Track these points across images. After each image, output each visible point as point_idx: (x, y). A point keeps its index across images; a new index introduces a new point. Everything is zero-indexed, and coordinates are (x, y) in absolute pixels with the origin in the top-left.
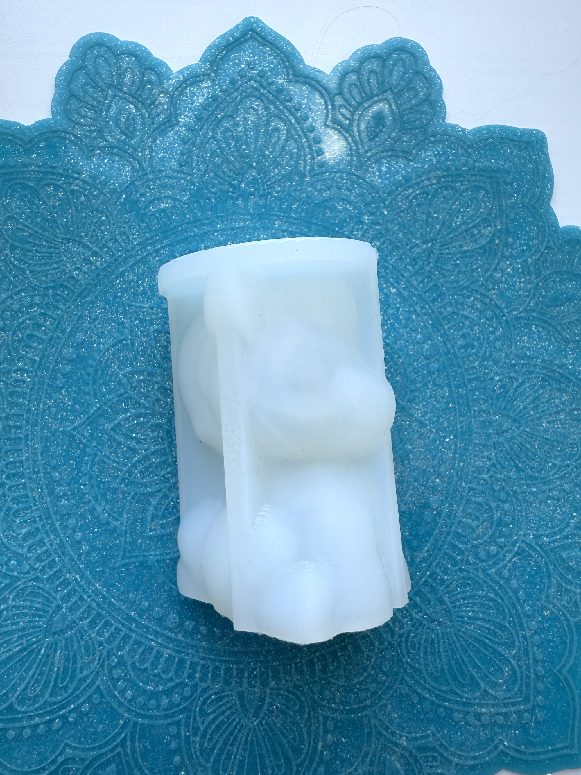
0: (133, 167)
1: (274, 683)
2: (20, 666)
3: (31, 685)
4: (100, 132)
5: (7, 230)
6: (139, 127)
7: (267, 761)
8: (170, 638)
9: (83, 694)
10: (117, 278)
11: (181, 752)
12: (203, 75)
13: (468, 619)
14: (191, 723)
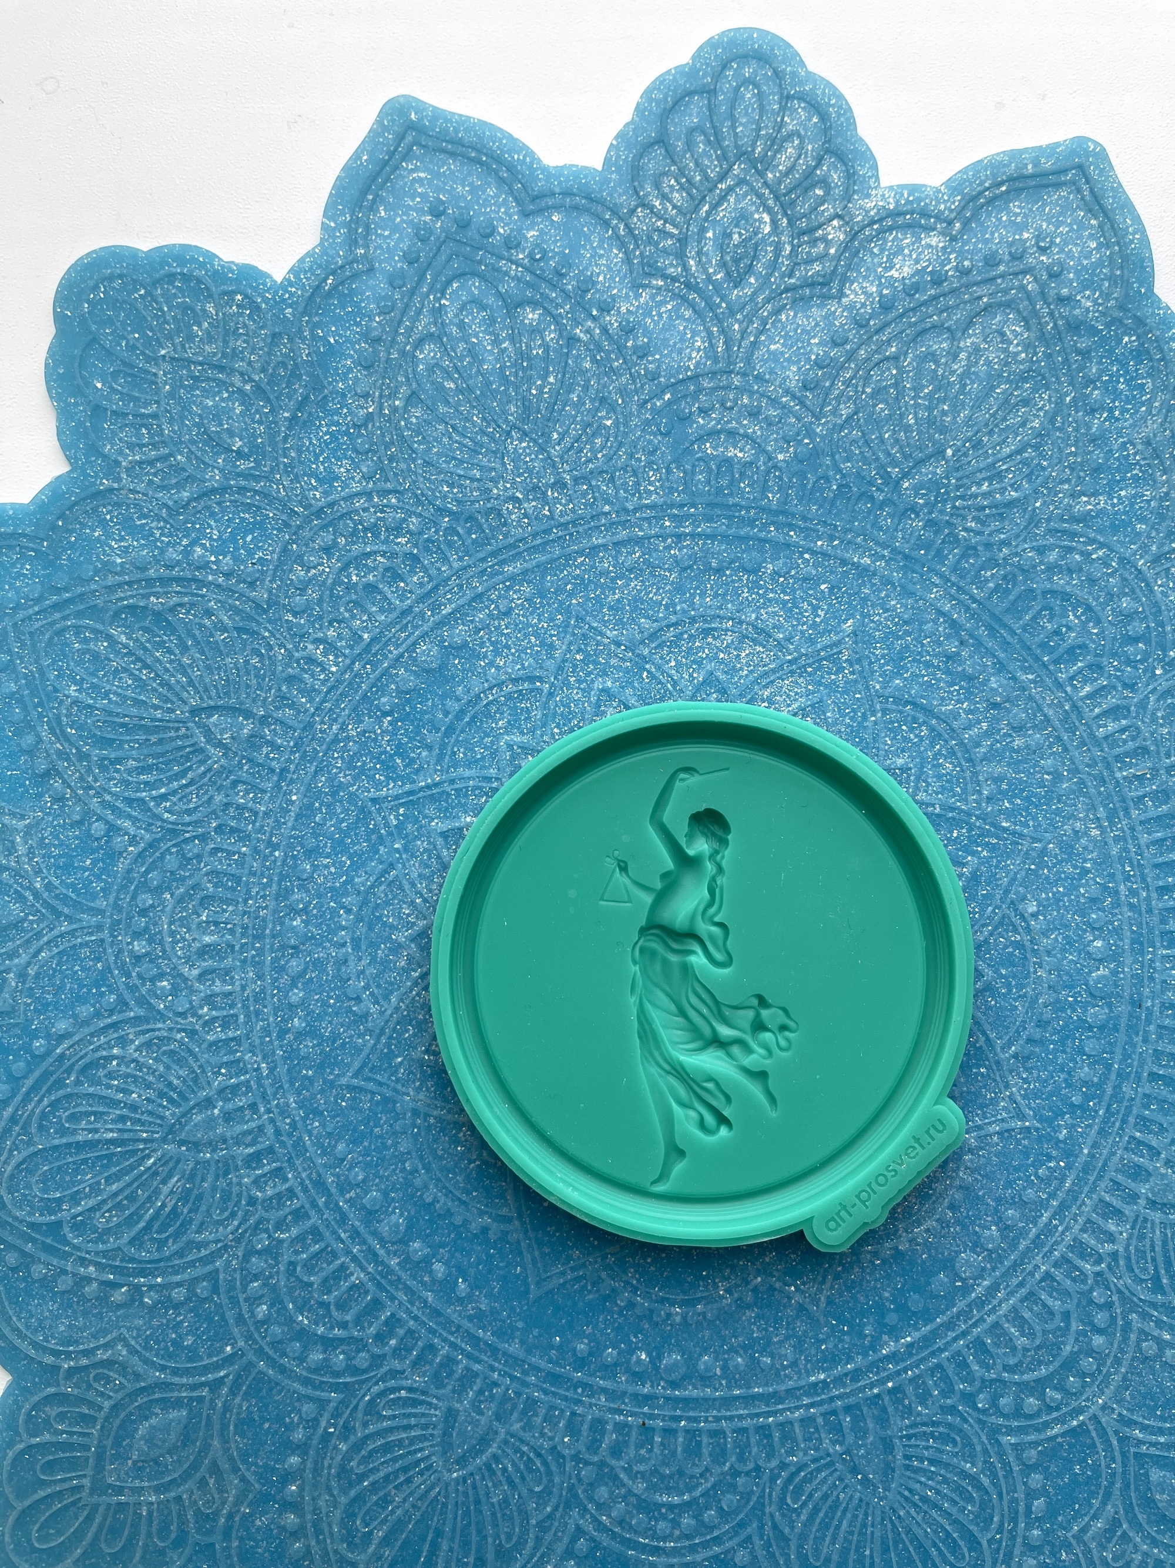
0: (711, 345)
1: (518, 1426)
2: (102, 1166)
3: (106, 1208)
4: (683, 241)
6: (759, 267)
7: (445, 1547)
8: (375, 1255)
9: (184, 1269)
11: (306, 1453)
13: (921, 1500)
14: (345, 1416)
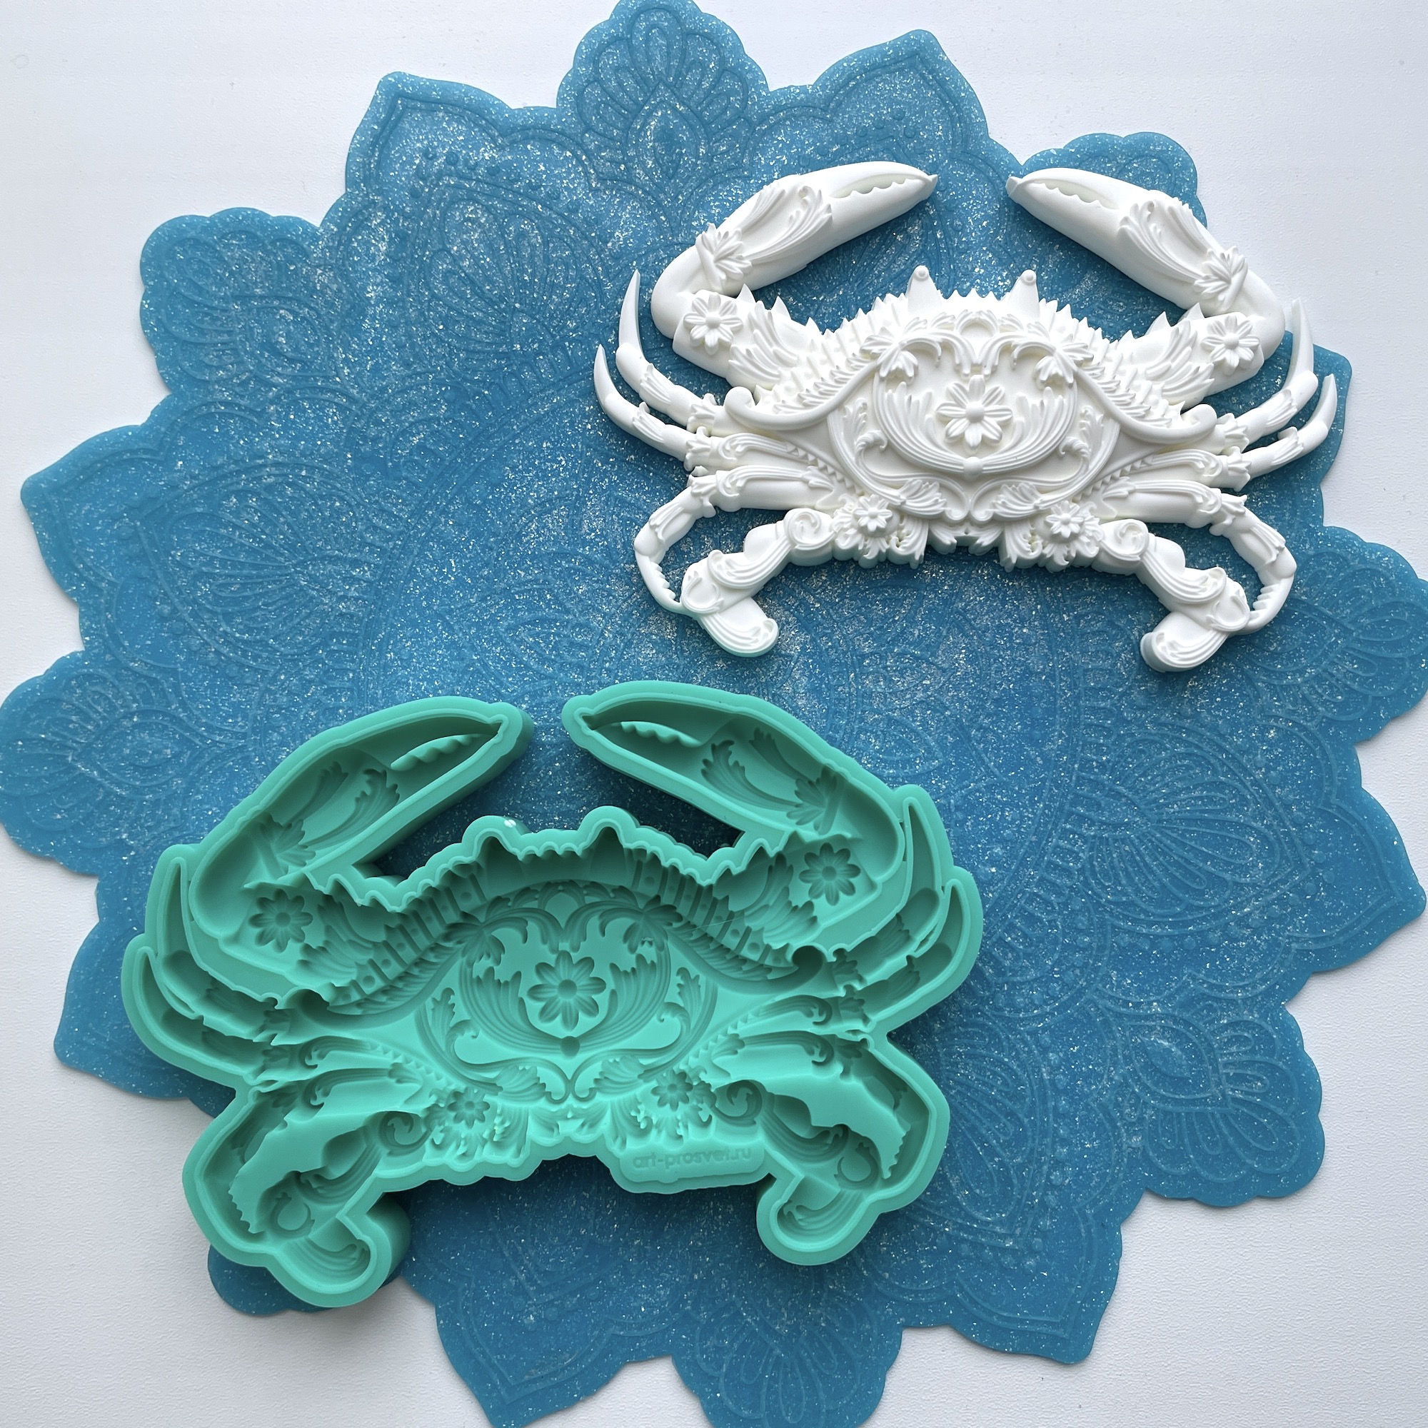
0: (336, 404)
5: (205, 596)
10: (407, 581)
12: (366, 207)
